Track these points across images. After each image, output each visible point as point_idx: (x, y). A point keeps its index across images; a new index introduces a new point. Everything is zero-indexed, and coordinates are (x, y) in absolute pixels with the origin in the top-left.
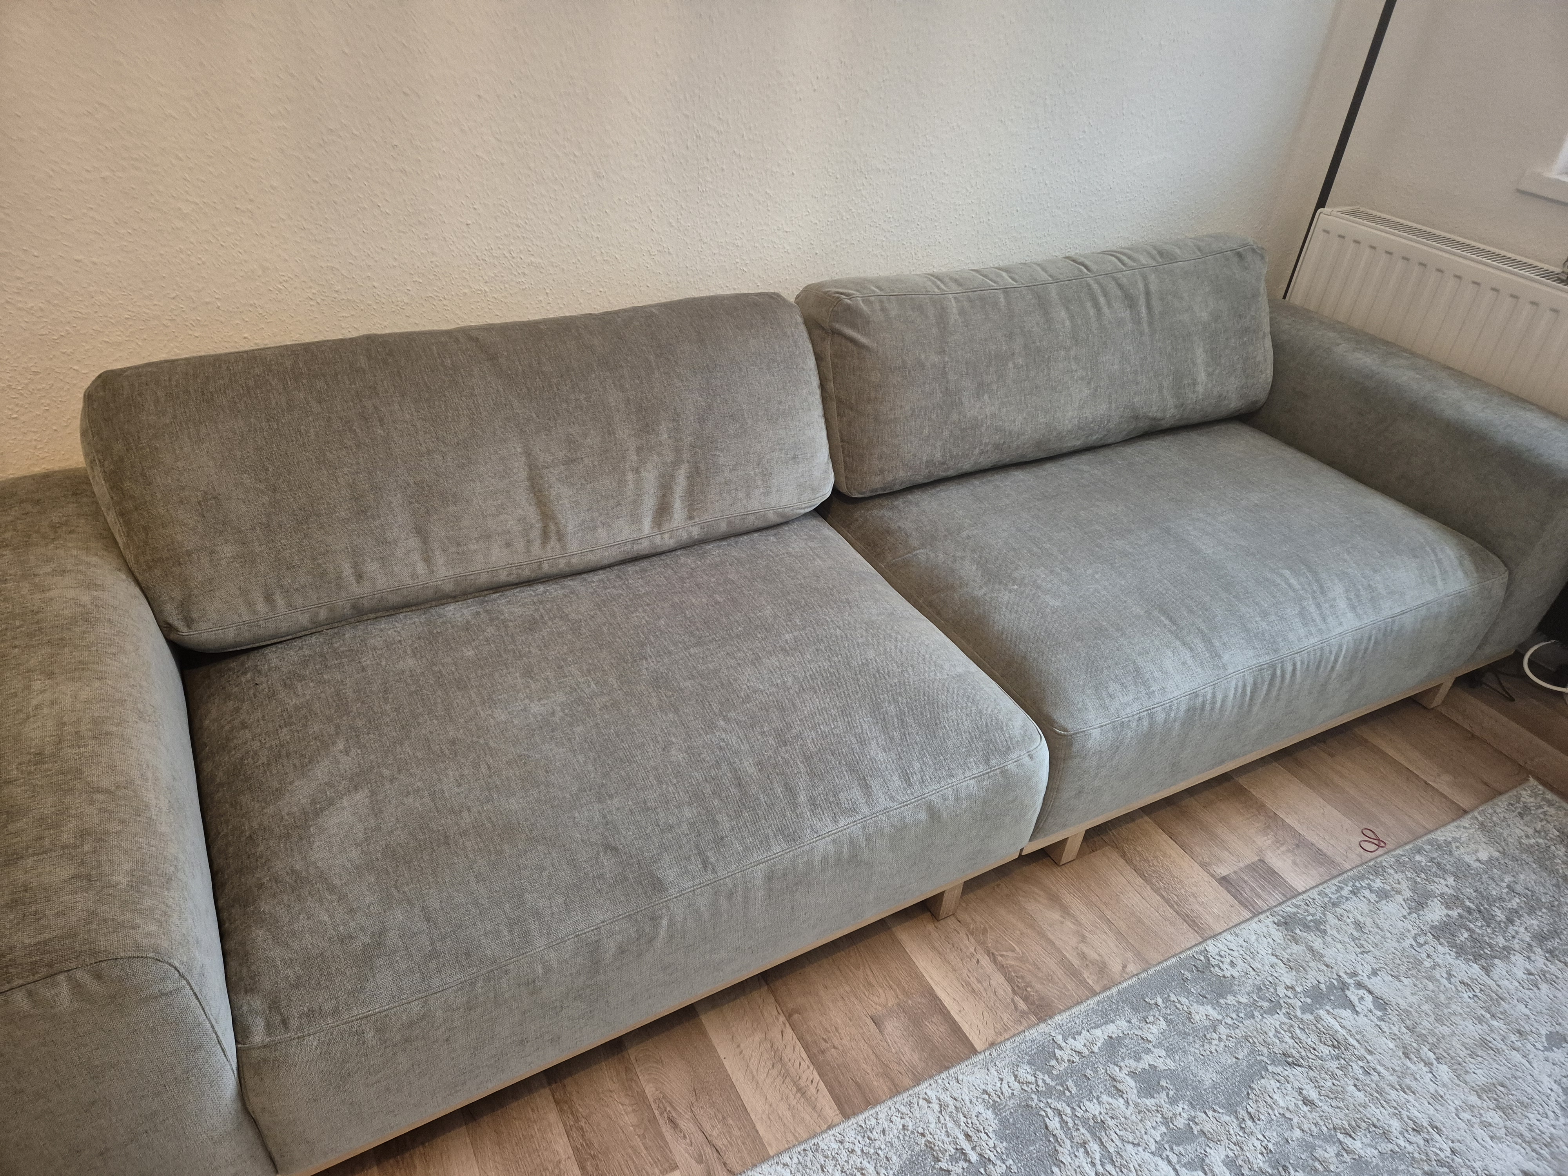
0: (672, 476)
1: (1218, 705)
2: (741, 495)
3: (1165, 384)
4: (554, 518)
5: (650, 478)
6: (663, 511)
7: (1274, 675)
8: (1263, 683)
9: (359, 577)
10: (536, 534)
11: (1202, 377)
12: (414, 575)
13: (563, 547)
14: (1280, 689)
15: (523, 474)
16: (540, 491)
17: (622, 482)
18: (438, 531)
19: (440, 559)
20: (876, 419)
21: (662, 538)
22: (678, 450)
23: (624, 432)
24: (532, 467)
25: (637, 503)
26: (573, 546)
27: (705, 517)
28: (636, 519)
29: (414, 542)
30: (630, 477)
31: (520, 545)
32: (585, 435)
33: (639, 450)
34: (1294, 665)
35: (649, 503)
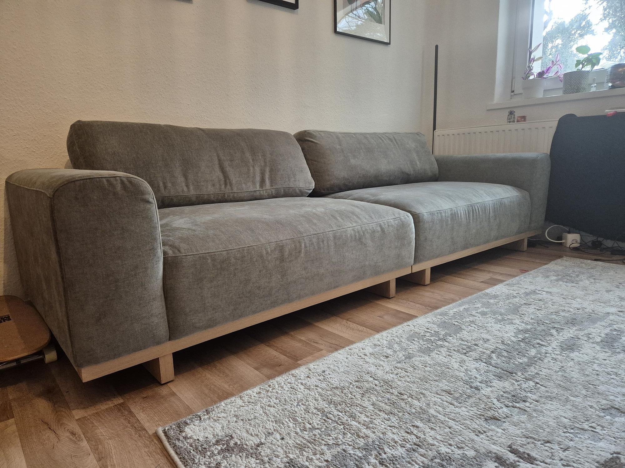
0: (265, 171)
1: (459, 215)
2: (287, 180)
3: (408, 163)
4: (228, 178)
5: (258, 170)
6: (263, 182)
7: (473, 209)
8: (471, 211)
9: (165, 187)
10: (222, 182)
11: (418, 163)
12: (183, 191)
13: (232, 189)
14: (476, 216)
15: (216, 162)
16: (223, 168)
17: (249, 170)
18: (191, 176)
19: (191, 188)
20: (325, 163)
21: (263, 192)
22: (265, 162)
23: (248, 155)
24: (219, 160)
25: (254, 177)
26: (235, 190)
27: (276, 187)
28: (254, 183)
29: (183, 179)
30: (251, 168)
31: (218, 186)
32: (235, 153)
33: (253, 160)
34: (478, 207)
35: (258, 179)
